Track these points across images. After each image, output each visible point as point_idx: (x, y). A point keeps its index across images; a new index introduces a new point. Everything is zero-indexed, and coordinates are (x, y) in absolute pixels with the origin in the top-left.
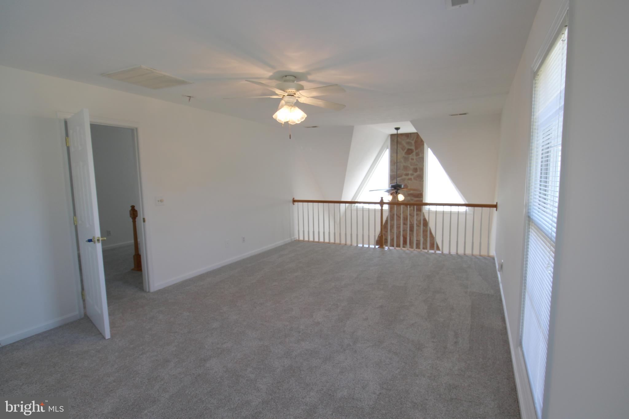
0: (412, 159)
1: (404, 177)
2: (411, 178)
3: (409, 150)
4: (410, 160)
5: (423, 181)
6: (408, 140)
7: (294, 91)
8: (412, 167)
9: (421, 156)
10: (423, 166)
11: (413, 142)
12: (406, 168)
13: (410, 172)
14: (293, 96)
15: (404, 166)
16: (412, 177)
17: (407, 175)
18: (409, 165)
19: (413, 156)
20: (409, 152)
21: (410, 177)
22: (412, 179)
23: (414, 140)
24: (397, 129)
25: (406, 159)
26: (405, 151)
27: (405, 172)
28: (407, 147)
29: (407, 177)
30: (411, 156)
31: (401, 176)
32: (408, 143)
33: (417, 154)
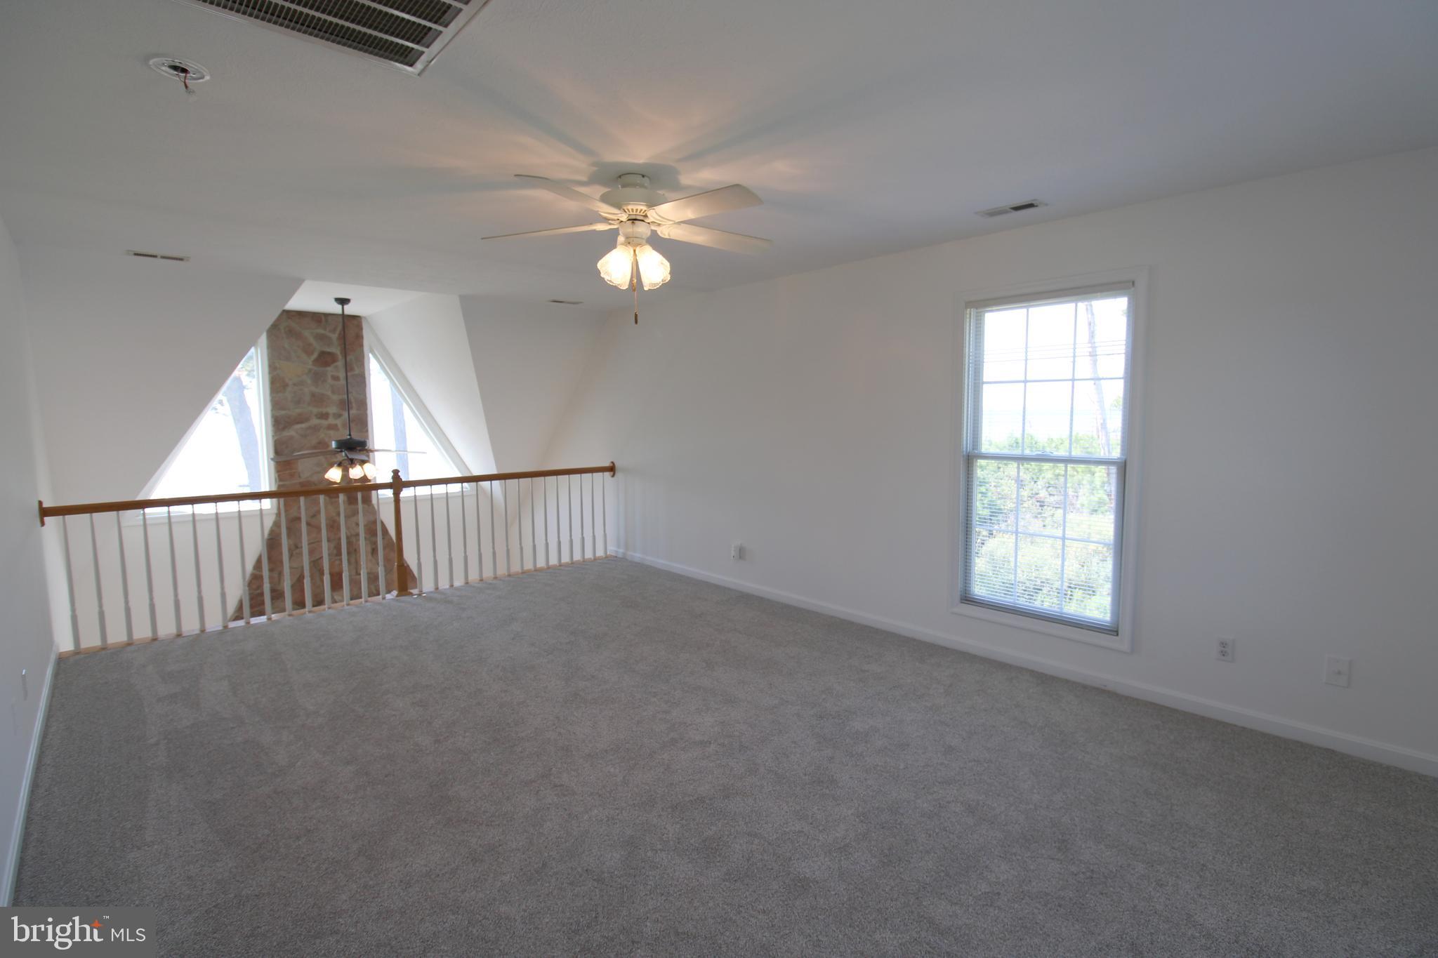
0: (336, 378)
1: (315, 421)
2: (336, 425)
3: (323, 354)
4: (330, 381)
5: (367, 431)
6: (321, 331)
7: (644, 208)
8: (335, 398)
9: (357, 371)
10: (365, 396)
11: (334, 336)
12: (318, 399)
13: (332, 410)
14: (643, 221)
15: (313, 395)
16: (339, 422)
17: (324, 416)
18: (329, 393)
19: (337, 369)
20: (325, 359)
21: (331, 421)
22: (339, 426)
23: (338, 332)
24: (343, 301)
25: (318, 378)
26: (315, 355)
27: (315, 410)
28: (318, 347)
29: (325, 423)
30: (330, 370)
31: (307, 420)
32: (321, 338)
33: (348, 367)
